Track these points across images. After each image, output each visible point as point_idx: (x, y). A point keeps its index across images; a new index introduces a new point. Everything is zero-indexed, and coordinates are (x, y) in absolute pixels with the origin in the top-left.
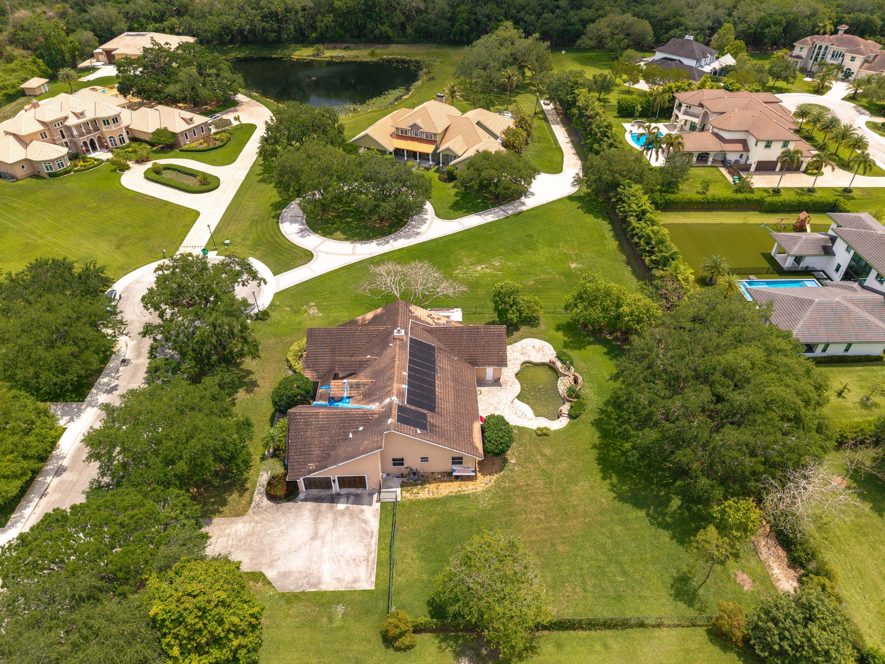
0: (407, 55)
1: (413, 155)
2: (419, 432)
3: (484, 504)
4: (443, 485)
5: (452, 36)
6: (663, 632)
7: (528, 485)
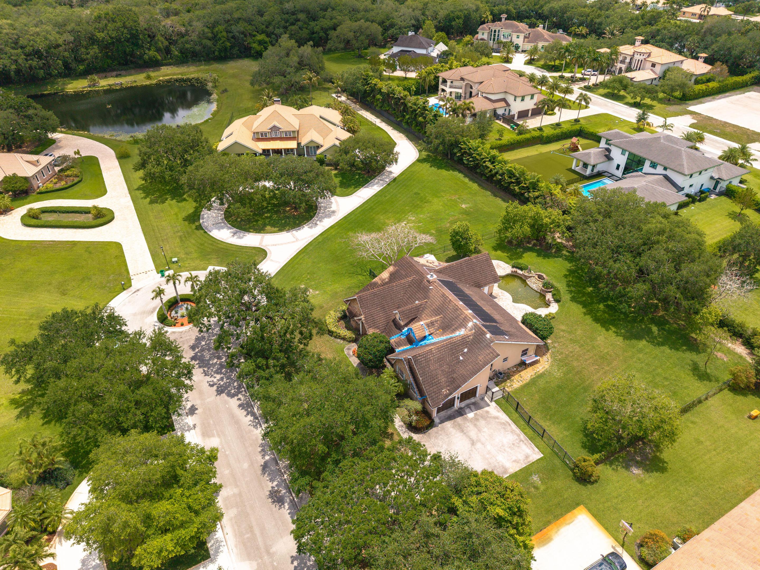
2: (507, 337)
3: (558, 374)
4: (523, 373)
5: (217, 53)
6: (711, 401)
7: (571, 352)
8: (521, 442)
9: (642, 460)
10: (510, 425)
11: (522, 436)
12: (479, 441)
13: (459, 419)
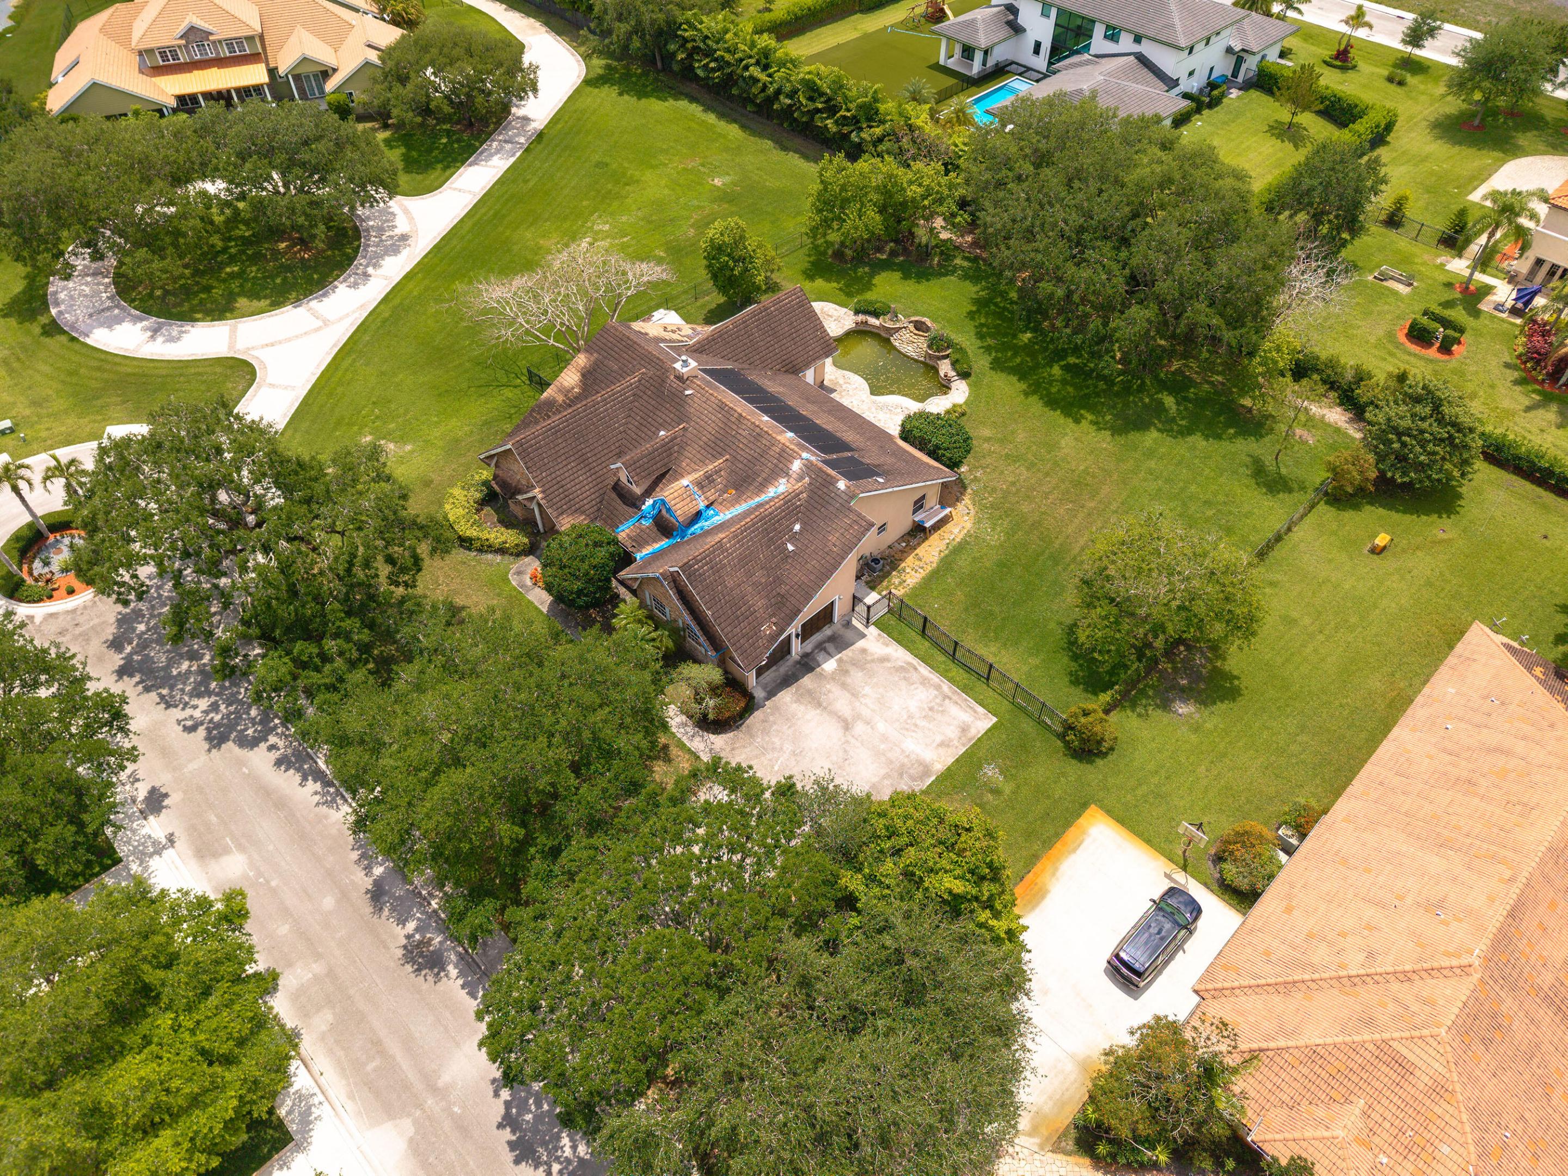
2: (881, 480)
8: (947, 701)
9: (1190, 683)
10: (916, 669)
11: (946, 687)
12: (858, 717)
13: (807, 681)
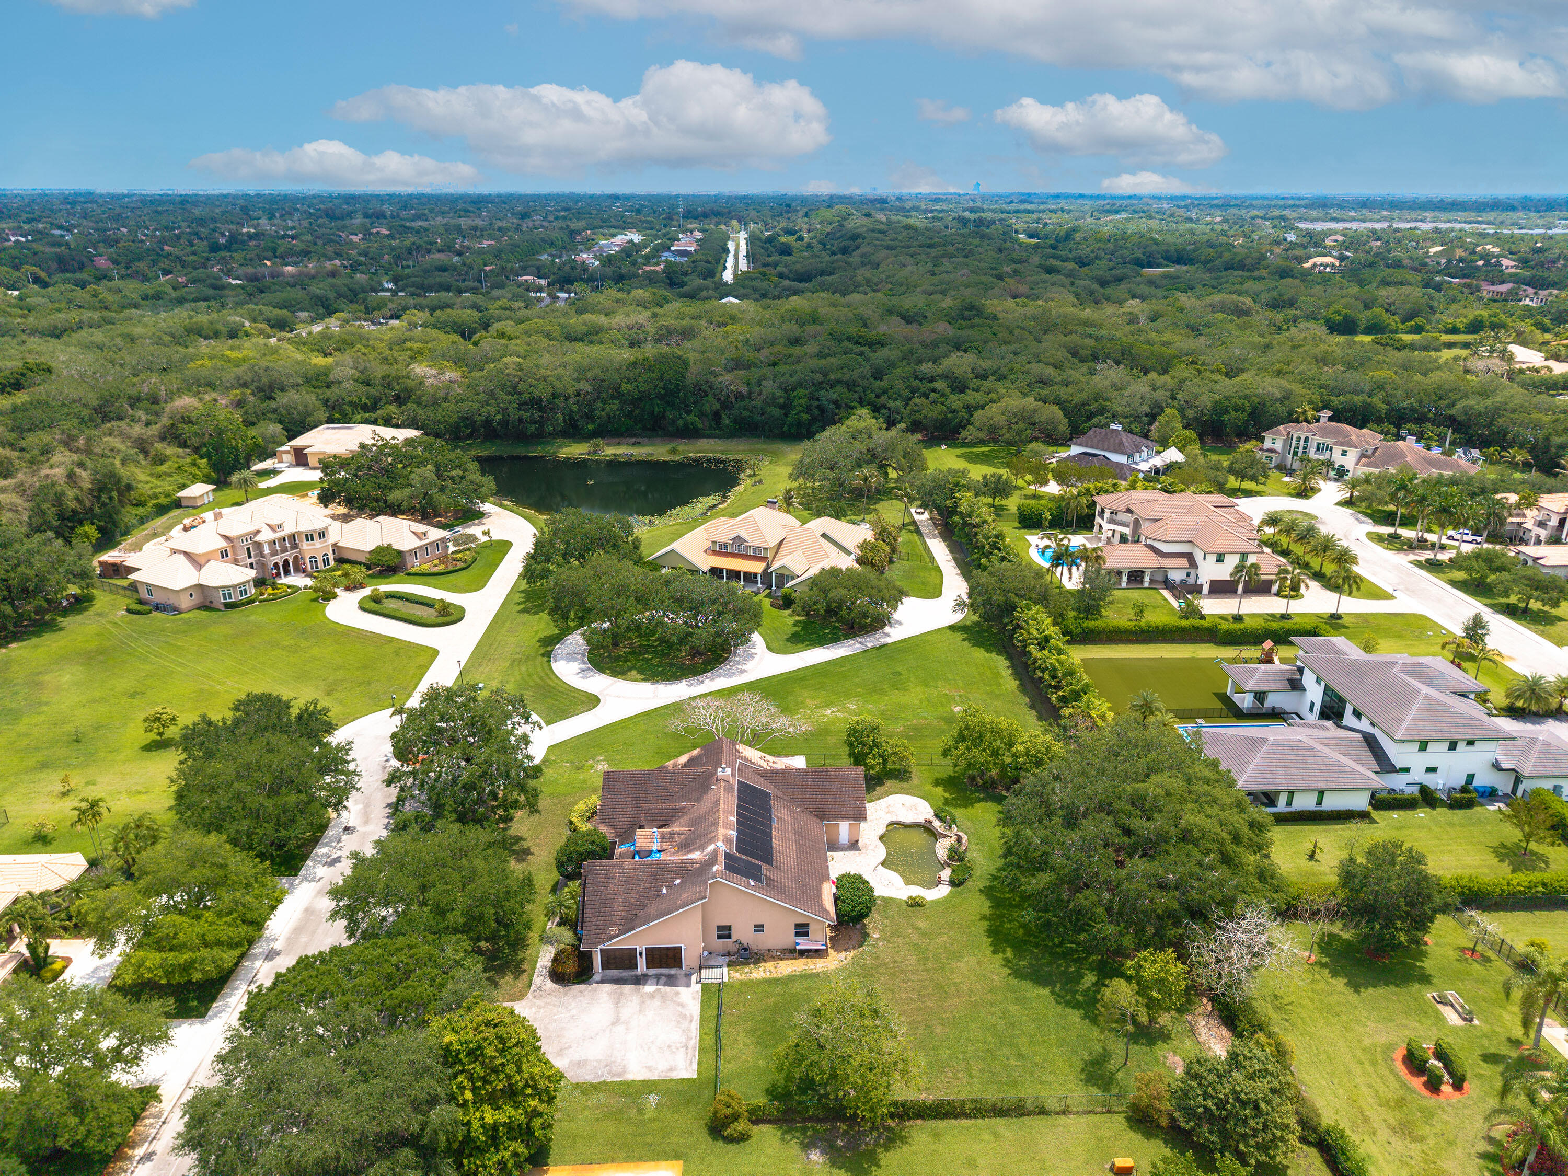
0: (722, 452)
1: (735, 575)
2: (752, 883)
3: (838, 983)
4: (783, 963)
5: (786, 428)
6: (1071, 1120)
7: (895, 962)
8: (684, 1049)
9: (843, 1147)
10: (691, 1021)
11: (694, 1042)
12: (627, 1023)
13: (627, 988)
